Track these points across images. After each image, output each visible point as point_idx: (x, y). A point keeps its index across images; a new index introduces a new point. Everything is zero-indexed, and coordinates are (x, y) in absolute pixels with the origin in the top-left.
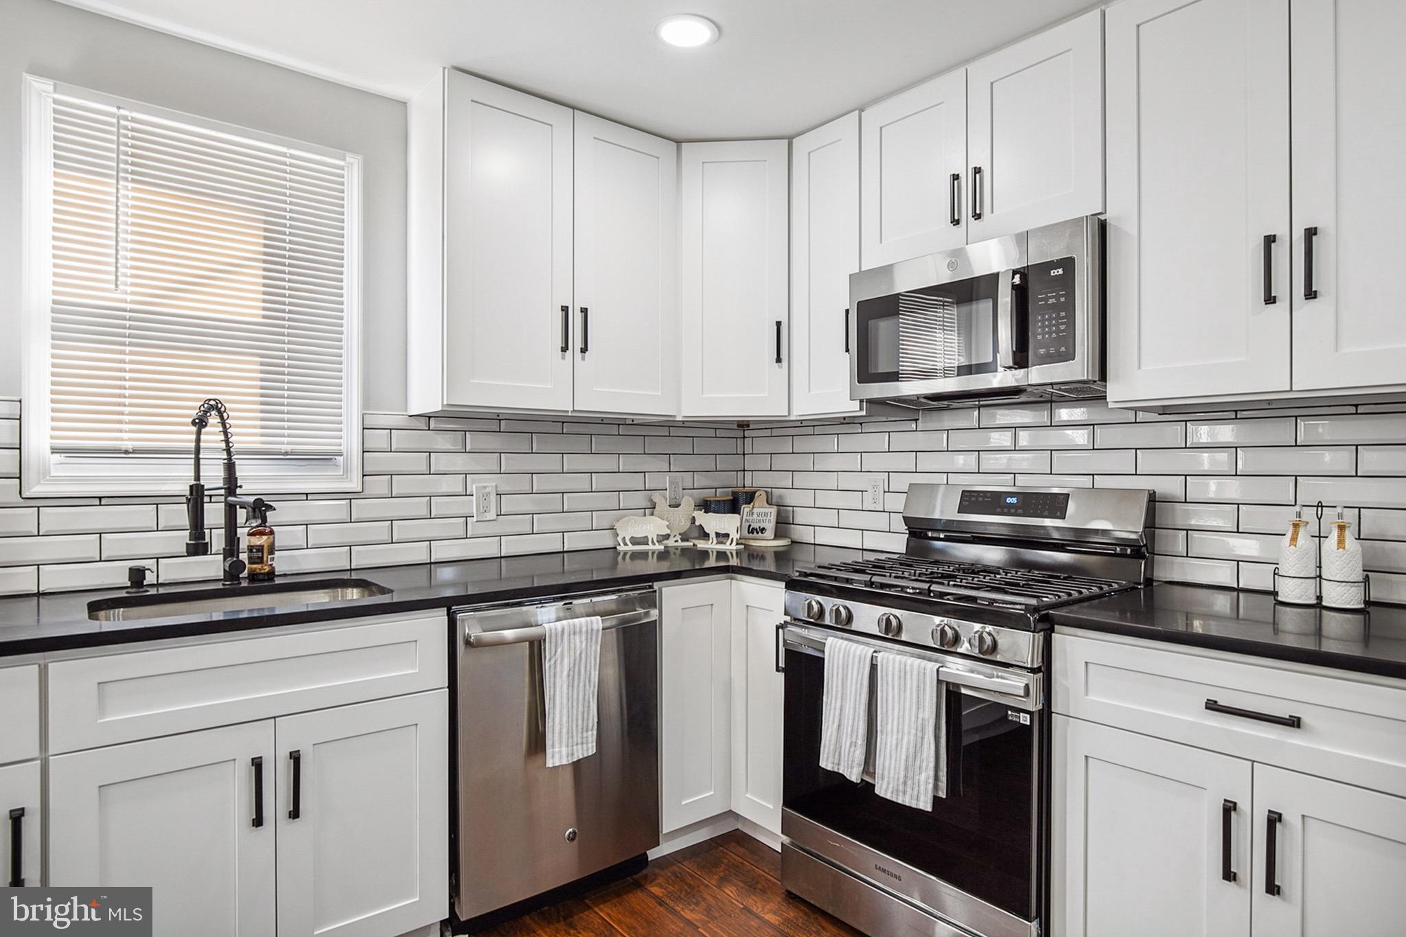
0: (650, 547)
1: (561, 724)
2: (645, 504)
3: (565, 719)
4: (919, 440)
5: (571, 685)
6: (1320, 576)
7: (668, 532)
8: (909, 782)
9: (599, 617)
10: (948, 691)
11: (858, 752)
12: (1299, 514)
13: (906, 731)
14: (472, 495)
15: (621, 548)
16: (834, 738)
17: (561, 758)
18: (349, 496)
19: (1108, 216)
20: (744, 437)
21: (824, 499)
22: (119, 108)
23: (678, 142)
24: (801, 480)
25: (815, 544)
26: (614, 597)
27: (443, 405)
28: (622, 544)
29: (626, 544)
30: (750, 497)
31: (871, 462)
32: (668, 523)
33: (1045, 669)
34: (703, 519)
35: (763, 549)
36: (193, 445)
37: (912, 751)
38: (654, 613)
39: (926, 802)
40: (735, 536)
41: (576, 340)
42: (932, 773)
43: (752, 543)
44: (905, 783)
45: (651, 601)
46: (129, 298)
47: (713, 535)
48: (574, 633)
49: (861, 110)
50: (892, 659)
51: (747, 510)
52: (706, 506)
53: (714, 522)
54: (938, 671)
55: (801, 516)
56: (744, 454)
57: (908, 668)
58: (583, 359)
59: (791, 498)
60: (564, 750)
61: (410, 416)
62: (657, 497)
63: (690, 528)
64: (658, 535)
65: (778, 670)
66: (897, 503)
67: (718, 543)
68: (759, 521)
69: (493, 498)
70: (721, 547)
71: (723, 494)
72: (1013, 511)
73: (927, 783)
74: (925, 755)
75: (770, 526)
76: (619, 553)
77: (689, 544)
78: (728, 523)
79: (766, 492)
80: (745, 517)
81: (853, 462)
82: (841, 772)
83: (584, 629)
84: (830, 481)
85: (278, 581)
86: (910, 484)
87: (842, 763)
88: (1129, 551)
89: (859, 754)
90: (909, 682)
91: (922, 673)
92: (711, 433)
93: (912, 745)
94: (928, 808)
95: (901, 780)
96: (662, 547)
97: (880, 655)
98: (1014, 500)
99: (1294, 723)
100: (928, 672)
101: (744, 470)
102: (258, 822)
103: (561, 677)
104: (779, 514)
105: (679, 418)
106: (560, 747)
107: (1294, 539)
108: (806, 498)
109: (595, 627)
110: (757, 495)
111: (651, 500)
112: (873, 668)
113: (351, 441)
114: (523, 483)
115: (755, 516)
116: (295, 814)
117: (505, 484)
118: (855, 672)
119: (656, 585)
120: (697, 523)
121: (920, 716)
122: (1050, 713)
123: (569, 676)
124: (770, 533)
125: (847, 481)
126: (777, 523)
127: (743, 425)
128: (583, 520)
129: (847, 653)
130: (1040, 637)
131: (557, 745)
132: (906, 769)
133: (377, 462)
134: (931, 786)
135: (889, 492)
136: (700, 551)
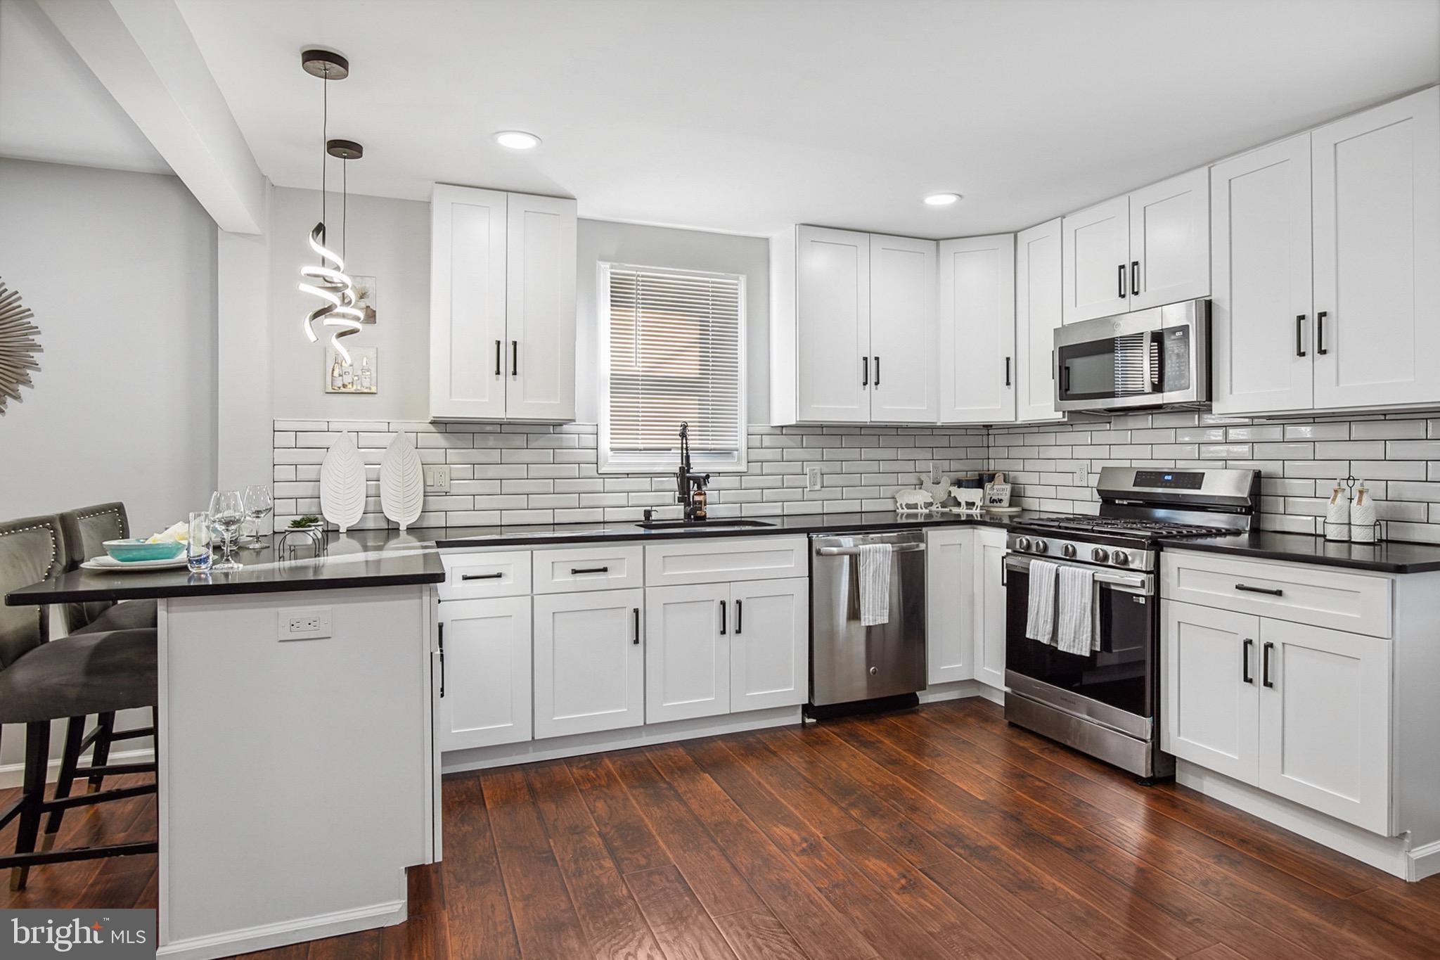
0: (920, 510)
1: (869, 603)
2: (915, 481)
3: (871, 600)
4: (1113, 437)
5: (874, 582)
6: (1350, 524)
7: (932, 500)
8: (1077, 641)
9: (890, 545)
10: (1101, 588)
11: (1048, 626)
12: (1339, 484)
13: (1075, 610)
14: (806, 475)
15: (900, 511)
16: (1034, 620)
17: (869, 621)
18: (740, 474)
19: (1213, 298)
20: (988, 435)
21: (1046, 478)
22: (637, 271)
23: (937, 240)
24: (1030, 465)
25: (1040, 511)
26: (895, 534)
27: (797, 421)
28: (900, 509)
29: (903, 509)
30: (992, 478)
31: (1079, 452)
32: (931, 495)
33: (1156, 572)
34: (956, 492)
35: (1000, 514)
36: (680, 446)
37: (1078, 622)
38: (922, 546)
39: (1086, 651)
40: (979, 503)
41: (872, 378)
42: (1089, 634)
43: (992, 509)
44: (1074, 641)
45: (921, 539)
46: (641, 369)
47: (963, 503)
48: (876, 552)
49: (1063, 217)
50: (1067, 570)
51: (989, 486)
52: (959, 484)
53: (964, 495)
54: (1093, 575)
55: (1030, 491)
56: (988, 447)
57: (1076, 574)
58: (876, 389)
59: (1023, 478)
60: (871, 617)
61: (772, 427)
62: (924, 477)
63: (947, 499)
64: (925, 503)
65: (1003, 584)
66: (1094, 480)
67: (967, 509)
68: (998, 494)
69: (819, 475)
70: (969, 512)
71: (972, 475)
72: (1168, 484)
73: (1087, 640)
74: (1086, 624)
75: (1006, 497)
76: (898, 514)
77: (947, 510)
78: (975, 495)
79: (1004, 474)
80: (988, 492)
81: (1066, 452)
82: (1038, 639)
83: (882, 550)
84: (1051, 466)
85: (707, 520)
86: (1103, 468)
87: (1039, 634)
88: (1244, 511)
89: (1049, 627)
90: (1077, 582)
91: (1084, 576)
92: (963, 432)
93: (1078, 618)
94: (1088, 655)
95: (1072, 640)
96: (927, 511)
97: (1061, 569)
98: (1169, 478)
99: (1279, 593)
100: (1087, 575)
101: (988, 459)
102: (723, 632)
103: (869, 576)
104: (1013, 490)
105: (939, 424)
106: (869, 615)
107: (1334, 499)
108: (1034, 478)
109: (888, 549)
110: (997, 475)
111: (919, 479)
112: (1057, 576)
113: (741, 442)
114: (836, 466)
115: (995, 491)
116: (739, 632)
117: (826, 467)
118: (1047, 578)
119: (924, 530)
120: (952, 495)
121: (1083, 601)
122: (1159, 598)
123: (873, 575)
124: (1006, 503)
125: (1063, 466)
126: (1011, 496)
127: (988, 427)
128: (874, 492)
129: (1042, 568)
130: (1153, 553)
131: (867, 614)
132: (1075, 633)
133: (755, 454)
134: (1089, 642)
135: (1091, 473)
136: (955, 515)
